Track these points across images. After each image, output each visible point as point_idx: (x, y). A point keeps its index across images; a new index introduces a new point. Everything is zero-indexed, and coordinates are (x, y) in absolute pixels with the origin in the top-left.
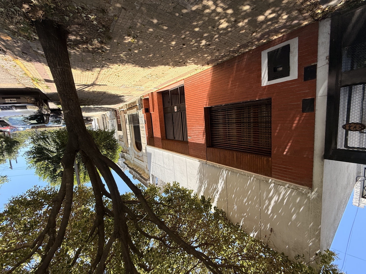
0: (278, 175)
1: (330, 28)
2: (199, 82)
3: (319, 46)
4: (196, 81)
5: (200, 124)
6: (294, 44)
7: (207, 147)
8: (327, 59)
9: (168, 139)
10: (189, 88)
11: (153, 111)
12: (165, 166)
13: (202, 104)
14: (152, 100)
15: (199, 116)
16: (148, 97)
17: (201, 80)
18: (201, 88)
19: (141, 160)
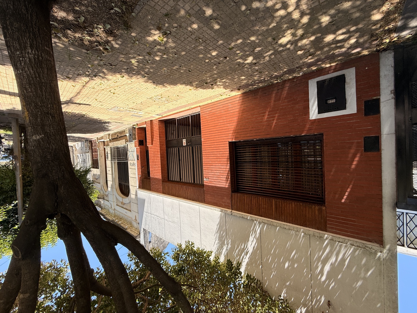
0: (335, 229)
1: (393, 61)
2: (222, 111)
3: (381, 79)
4: (218, 110)
5: (222, 162)
6: (350, 75)
7: (233, 192)
8: (391, 93)
9: (171, 181)
10: (207, 117)
11: (152, 144)
12: (166, 217)
13: (226, 138)
14: (151, 129)
15: (221, 153)
16: (145, 126)
17: (225, 108)
18: (225, 118)
19: (126, 209)
